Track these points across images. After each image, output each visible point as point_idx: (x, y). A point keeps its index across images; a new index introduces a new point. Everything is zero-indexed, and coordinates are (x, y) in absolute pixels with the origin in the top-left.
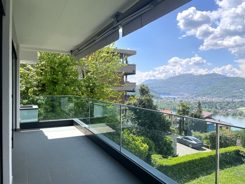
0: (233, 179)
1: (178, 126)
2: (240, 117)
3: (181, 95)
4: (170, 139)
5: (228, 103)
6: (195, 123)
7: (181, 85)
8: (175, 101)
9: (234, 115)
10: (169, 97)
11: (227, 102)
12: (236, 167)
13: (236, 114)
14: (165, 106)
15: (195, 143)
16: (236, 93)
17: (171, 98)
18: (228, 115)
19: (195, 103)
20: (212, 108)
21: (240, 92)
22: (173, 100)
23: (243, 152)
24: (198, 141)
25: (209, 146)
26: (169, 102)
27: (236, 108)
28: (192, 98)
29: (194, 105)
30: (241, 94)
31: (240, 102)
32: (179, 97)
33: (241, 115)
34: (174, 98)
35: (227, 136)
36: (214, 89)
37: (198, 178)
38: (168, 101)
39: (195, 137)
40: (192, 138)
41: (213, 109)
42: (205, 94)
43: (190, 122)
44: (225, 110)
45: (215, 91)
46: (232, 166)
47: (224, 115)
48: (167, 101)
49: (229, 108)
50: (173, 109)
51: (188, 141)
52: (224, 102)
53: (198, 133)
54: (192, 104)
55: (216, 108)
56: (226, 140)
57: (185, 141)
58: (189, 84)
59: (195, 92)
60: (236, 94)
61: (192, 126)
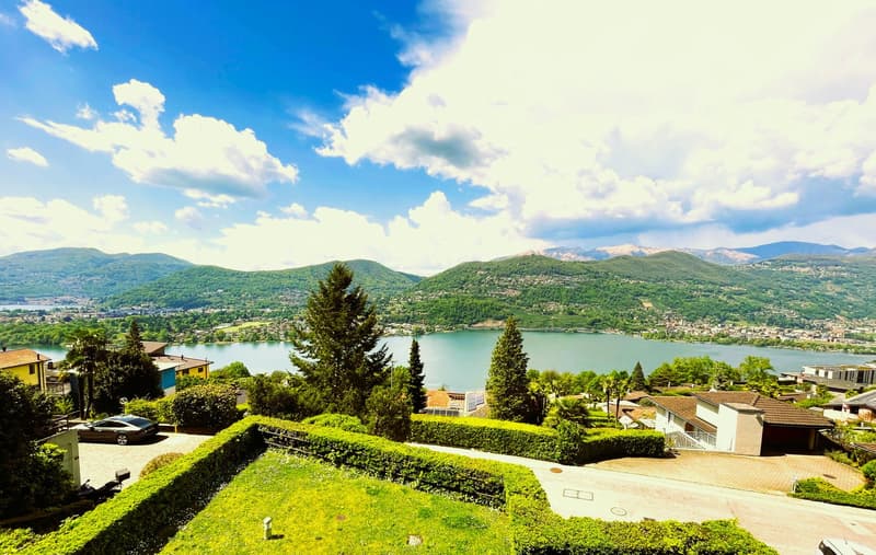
0: (260, 493)
1: (66, 392)
2: (218, 342)
3: (64, 302)
4: (52, 450)
5: (196, 318)
6: (125, 375)
7: (64, 277)
8: (43, 319)
9: (209, 340)
10: (20, 311)
11: (192, 315)
12: (258, 463)
13: (212, 338)
14: (5, 337)
15: (137, 429)
16: (210, 296)
17: (25, 312)
18: (195, 341)
19: (113, 322)
20: (158, 331)
21: (218, 295)
22: (38, 318)
23: (264, 426)
24: (146, 422)
25: (175, 425)
26: (20, 324)
27: (212, 326)
28: (102, 310)
29: (109, 326)
30: (219, 300)
31: (218, 313)
32: (58, 310)
33: (221, 339)
34: (42, 313)
35: (218, 395)
36: (161, 289)
37: (173, 535)
38: (19, 320)
39: (134, 413)
40: (124, 420)
41: (162, 331)
42: (138, 300)
43: (111, 375)
44: (188, 333)
45: (164, 293)
46: (247, 465)
47: (188, 344)
48: (11, 321)
49: (197, 328)
50: (40, 342)
51: (113, 432)
52: (186, 316)
53: (141, 403)
54: (103, 326)
55: (170, 329)
56: (217, 402)
57: (103, 431)
58: (91, 276)
59: (112, 295)
60: (211, 300)
61: (116, 383)
